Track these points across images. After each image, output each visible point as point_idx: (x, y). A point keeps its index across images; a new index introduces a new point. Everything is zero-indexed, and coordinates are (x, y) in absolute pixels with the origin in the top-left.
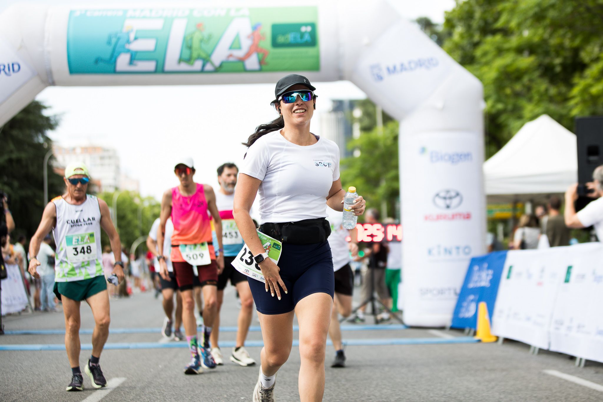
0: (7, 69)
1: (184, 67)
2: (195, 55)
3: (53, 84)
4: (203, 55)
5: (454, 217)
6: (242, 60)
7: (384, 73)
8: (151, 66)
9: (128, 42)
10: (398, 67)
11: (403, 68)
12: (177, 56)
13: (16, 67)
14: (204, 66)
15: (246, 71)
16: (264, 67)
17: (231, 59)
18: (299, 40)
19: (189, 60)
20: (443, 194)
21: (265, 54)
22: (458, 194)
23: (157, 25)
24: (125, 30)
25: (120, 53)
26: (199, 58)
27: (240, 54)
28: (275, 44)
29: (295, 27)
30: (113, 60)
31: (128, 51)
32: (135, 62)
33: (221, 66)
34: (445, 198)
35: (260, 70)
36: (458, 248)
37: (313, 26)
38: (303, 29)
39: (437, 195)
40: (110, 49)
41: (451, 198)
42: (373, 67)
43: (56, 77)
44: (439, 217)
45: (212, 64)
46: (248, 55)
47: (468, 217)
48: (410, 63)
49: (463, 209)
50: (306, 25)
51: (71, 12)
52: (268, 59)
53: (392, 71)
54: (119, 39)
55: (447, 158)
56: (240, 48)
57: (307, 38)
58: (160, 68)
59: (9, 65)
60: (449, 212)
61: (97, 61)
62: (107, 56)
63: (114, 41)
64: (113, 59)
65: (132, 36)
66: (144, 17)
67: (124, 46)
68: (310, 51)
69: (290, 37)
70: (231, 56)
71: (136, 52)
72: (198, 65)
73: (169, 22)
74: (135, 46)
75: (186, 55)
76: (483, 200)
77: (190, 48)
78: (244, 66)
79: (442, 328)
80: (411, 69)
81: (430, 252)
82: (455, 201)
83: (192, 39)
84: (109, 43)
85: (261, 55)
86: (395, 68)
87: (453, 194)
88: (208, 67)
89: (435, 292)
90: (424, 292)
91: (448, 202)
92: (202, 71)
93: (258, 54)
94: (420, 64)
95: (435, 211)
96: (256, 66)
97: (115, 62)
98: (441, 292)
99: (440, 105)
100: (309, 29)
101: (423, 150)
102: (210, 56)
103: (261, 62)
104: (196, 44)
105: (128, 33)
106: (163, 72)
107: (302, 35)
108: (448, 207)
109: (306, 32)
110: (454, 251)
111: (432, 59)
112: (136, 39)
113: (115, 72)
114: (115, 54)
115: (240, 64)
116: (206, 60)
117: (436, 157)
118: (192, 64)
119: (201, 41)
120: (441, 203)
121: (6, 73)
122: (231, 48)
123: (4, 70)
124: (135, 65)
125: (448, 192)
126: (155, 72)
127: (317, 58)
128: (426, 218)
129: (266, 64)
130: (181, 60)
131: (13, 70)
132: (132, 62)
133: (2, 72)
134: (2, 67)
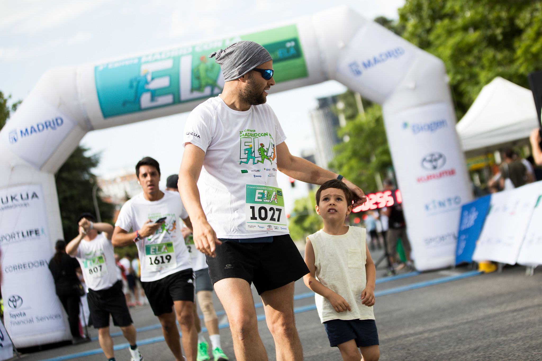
0: (52, 124)
1: (196, 94)
2: (203, 82)
3: (92, 129)
4: (210, 82)
5: (441, 175)
7: (361, 68)
8: (169, 99)
9: (147, 83)
10: (372, 61)
11: (376, 61)
12: (189, 87)
13: (59, 121)
14: (212, 91)
18: (286, 55)
19: (200, 88)
20: (429, 158)
22: (441, 156)
23: (167, 64)
24: (142, 73)
25: (141, 94)
26: (207, 85)
29: (281, 45)
30: (137, 99)
31: (148, 90)
32: (156, 98)
34: (431, 161)
36: (449, 200)
37: (296, 40)
38: (288, 45)
39: (424, 160)
41: (436, 160)
42: (351, 65)
43: (94, 123)
44: (429, 178)
45: (219, 88)
47: (452, 172)
48: (381, 55)
49: (447, 167)
50: (290, 41)
51: (96, 68)
53: (367, 65)
54: (139, 82)
55: (426, 127)
57: (292, 51)
58: (177, 100)
59: (53, 121)
60: (437, 172)
61: (125, 103)
63: (135, 84)
65: (149, 78)
66: (156, 60)
67: (144, 87)
68: (297, 62)
69: (279, 54)
71: (155, 90)
72: (207, 91)
73: (177, 60)
74: (154, 85)
75: (196, 84)
76: (462, 156)
77: (198, 78)
79: (448, 268)
80: (383, 60)
81: (427, 207)
82: (440, 162)
83: (198, 71)
84: (131, 86)
86: (369, 62)
87: (437, 156)
88: (216, 91)
89: (438, 239)
90: (428, 241)
91: (434, 163)
92: (212, 95)
94: (389, 55)
95: (425, 173)
97: (139, 102)
98: (442, 238)
99: (412, 85)
100: (293, 44)
101: (405, 125)
102: (216, 81)
104: (202, 74)
105: (145, 76)
106: (180, 102)
107: (288, 49)
108: (435, 168)
109: (290, 47)
110: (447, 203)
111: (398, 50)
112: (153, 79)
113: (140, 109)
114: (138, 95)
116: (214, 85)
117: (417, 129)
118: (202, 91)
119: (207, 70)
120: (428, 165)
121: (52, 128)
123: (50, 125)
124: (157, 101)
125: (432, 155)
126: (174, 103)
127: (304, 66)
128: (419, 180)
130: (193, 90)
131: (58, 124)
132: (153, 98)
133: (49, 128)
134: (48, 124)
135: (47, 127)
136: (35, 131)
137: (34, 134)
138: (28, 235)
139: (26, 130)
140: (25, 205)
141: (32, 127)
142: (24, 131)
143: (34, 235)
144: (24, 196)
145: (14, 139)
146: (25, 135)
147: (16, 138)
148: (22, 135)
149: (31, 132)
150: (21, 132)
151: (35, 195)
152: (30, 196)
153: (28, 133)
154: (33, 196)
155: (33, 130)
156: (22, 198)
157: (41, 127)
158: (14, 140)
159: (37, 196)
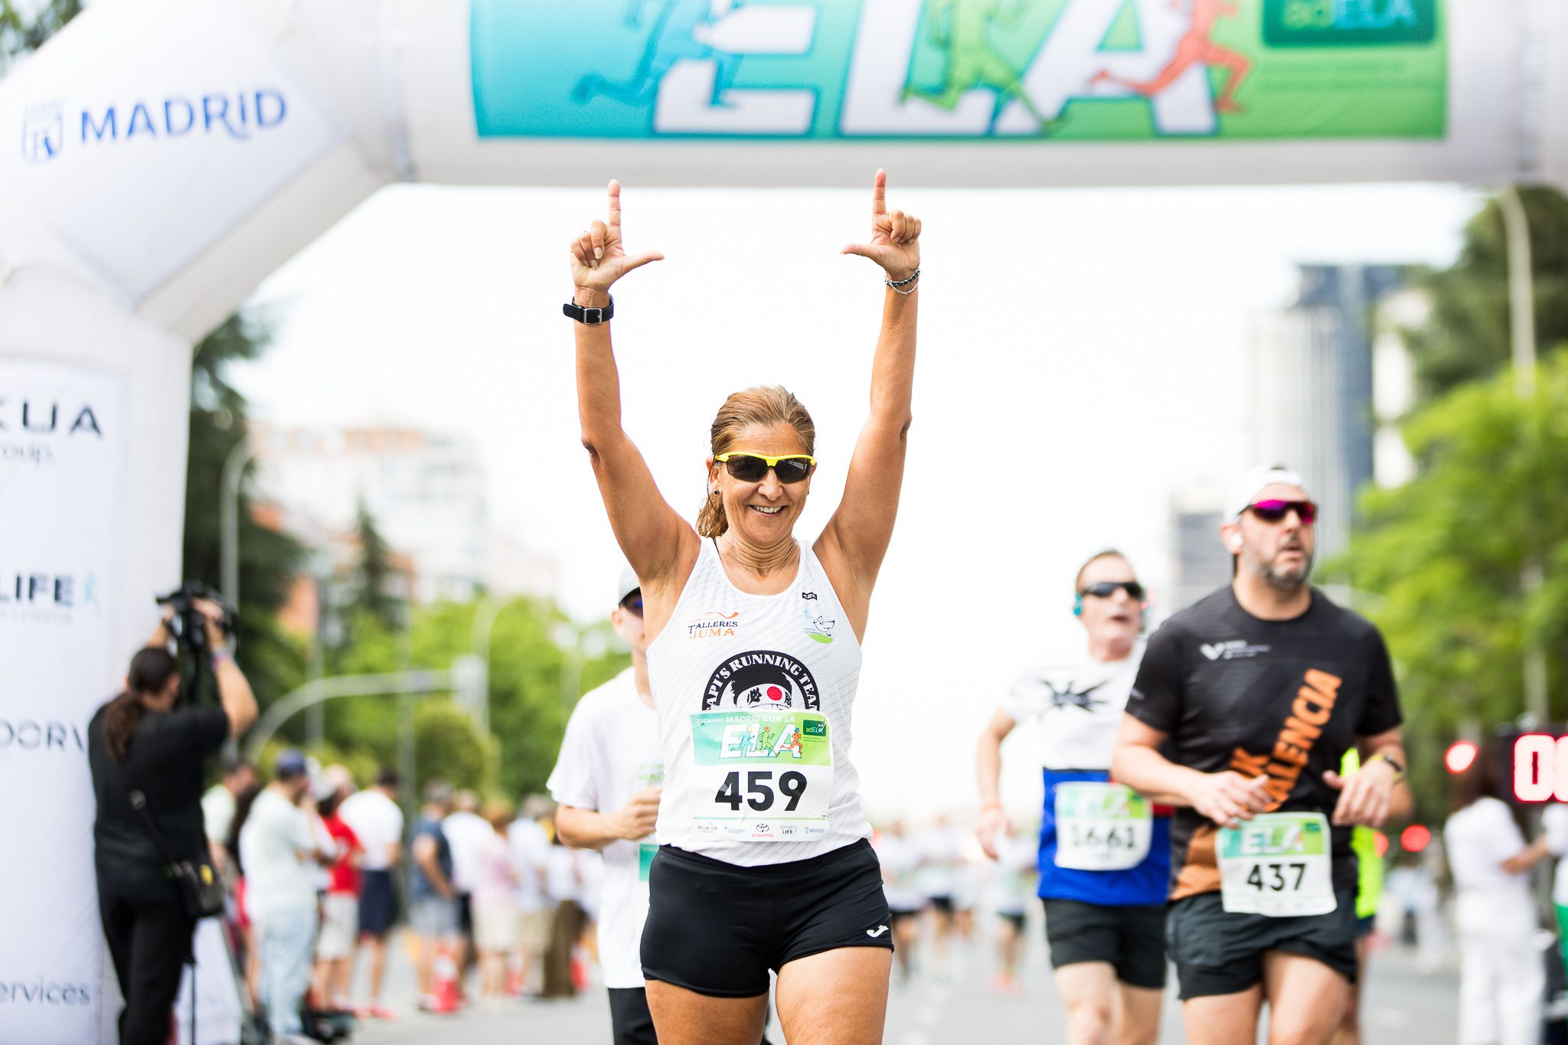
0: (234, 115)
1: (921, 116)
2: (963, 71)
3: (410, 174)
4: (997, 73)
6: (1144, 93)
12: (894, 76)
13: (270, 108)
14: (996, 114)
15: (1159, 134)
16: (1230, 121)
17: (1104, 89)
18: (1369, 20)
19: (938, 92)
21: (1237, 68)
25: (673, 60)
26: (980, 81)
27: (1139, 68)
28: (1276, 33)
30: (645, 85)
31: (706, 52)
32: (731, 96)
33: (1062, 115)
35: (1215, 134)
40: (633, 44)
43: (421, 150)
45: (1030, 108)
46: (1170, 73)
52: (1244, 92)
54: (670, 5)
56: (1138, 47)
57: (1400, 9)
58: (825, 123)
59: (241, 98)
61: (585, 89)
62: (622, 71)
63: (650, 12)
64: (649, 82)
67: (688, 35)
69: (1335, 7)
70: (1102, 75)
71: (738, 57)
72: (974, 110)
75: (929, 73)
77: (945, 43)
78: (1152, 116)
83: (952, 8)
84: (633, 20)
85: (1219, 74)
88: (1015, 119)
92: (990, 135)
93: (1208, 70)
96: (1200, 118)
97: (654, 93)
102: (1020, 75)
103: (1219, 102)
104: (967, 29)
106: (839, 135)
113: (652, 133)
114: (656, 64)
115: (1139, 108)
116: (1004, 93)
118: (952, 108)
119: (989, 17)
121: (231, 130)
122: (1102, 47)
123: (223, 115)
124: (731, 106)
126: (808, 135)
127: (1440, 86)
129: (1238, 109)
130: (908, 90)
131: (260, 119)
132: (718, 93)
133: (217, 125)
134: (215, 107)
135: (208, 118)
136: (149, 125)
137: (142, 137)
138: (18, 595)
139: (111, 113)
140: (35, 454)
141: (137, 108)
142: (98, 116)
143: (44, 598)
144: (39, 415)
145: (47, 142)
146: (99, 135)
147: (54, 143)
148: (84, 136)
149: (131, 130)
150: (85, 117)
151: (87, 420)
152: (65, 419)
153: (114, 133)
154: (78, 422)
155: (140, 120)
156: (25, 422)
157: (179, 116)
158: (42, 151)
159: (94, 426)
